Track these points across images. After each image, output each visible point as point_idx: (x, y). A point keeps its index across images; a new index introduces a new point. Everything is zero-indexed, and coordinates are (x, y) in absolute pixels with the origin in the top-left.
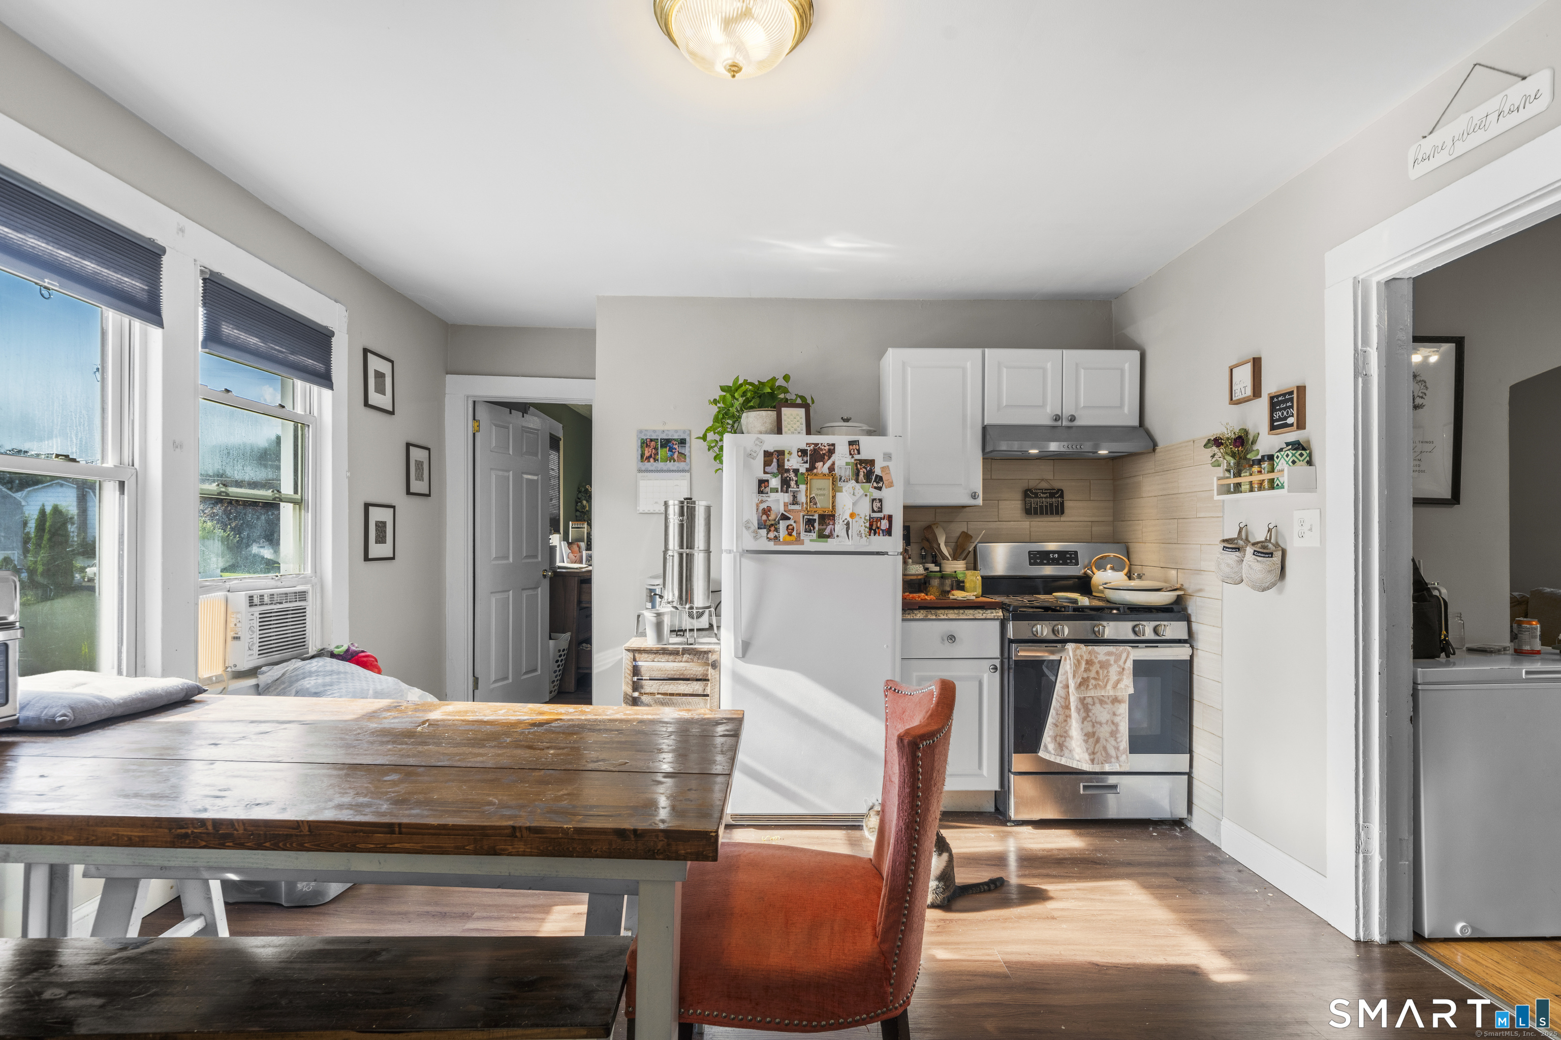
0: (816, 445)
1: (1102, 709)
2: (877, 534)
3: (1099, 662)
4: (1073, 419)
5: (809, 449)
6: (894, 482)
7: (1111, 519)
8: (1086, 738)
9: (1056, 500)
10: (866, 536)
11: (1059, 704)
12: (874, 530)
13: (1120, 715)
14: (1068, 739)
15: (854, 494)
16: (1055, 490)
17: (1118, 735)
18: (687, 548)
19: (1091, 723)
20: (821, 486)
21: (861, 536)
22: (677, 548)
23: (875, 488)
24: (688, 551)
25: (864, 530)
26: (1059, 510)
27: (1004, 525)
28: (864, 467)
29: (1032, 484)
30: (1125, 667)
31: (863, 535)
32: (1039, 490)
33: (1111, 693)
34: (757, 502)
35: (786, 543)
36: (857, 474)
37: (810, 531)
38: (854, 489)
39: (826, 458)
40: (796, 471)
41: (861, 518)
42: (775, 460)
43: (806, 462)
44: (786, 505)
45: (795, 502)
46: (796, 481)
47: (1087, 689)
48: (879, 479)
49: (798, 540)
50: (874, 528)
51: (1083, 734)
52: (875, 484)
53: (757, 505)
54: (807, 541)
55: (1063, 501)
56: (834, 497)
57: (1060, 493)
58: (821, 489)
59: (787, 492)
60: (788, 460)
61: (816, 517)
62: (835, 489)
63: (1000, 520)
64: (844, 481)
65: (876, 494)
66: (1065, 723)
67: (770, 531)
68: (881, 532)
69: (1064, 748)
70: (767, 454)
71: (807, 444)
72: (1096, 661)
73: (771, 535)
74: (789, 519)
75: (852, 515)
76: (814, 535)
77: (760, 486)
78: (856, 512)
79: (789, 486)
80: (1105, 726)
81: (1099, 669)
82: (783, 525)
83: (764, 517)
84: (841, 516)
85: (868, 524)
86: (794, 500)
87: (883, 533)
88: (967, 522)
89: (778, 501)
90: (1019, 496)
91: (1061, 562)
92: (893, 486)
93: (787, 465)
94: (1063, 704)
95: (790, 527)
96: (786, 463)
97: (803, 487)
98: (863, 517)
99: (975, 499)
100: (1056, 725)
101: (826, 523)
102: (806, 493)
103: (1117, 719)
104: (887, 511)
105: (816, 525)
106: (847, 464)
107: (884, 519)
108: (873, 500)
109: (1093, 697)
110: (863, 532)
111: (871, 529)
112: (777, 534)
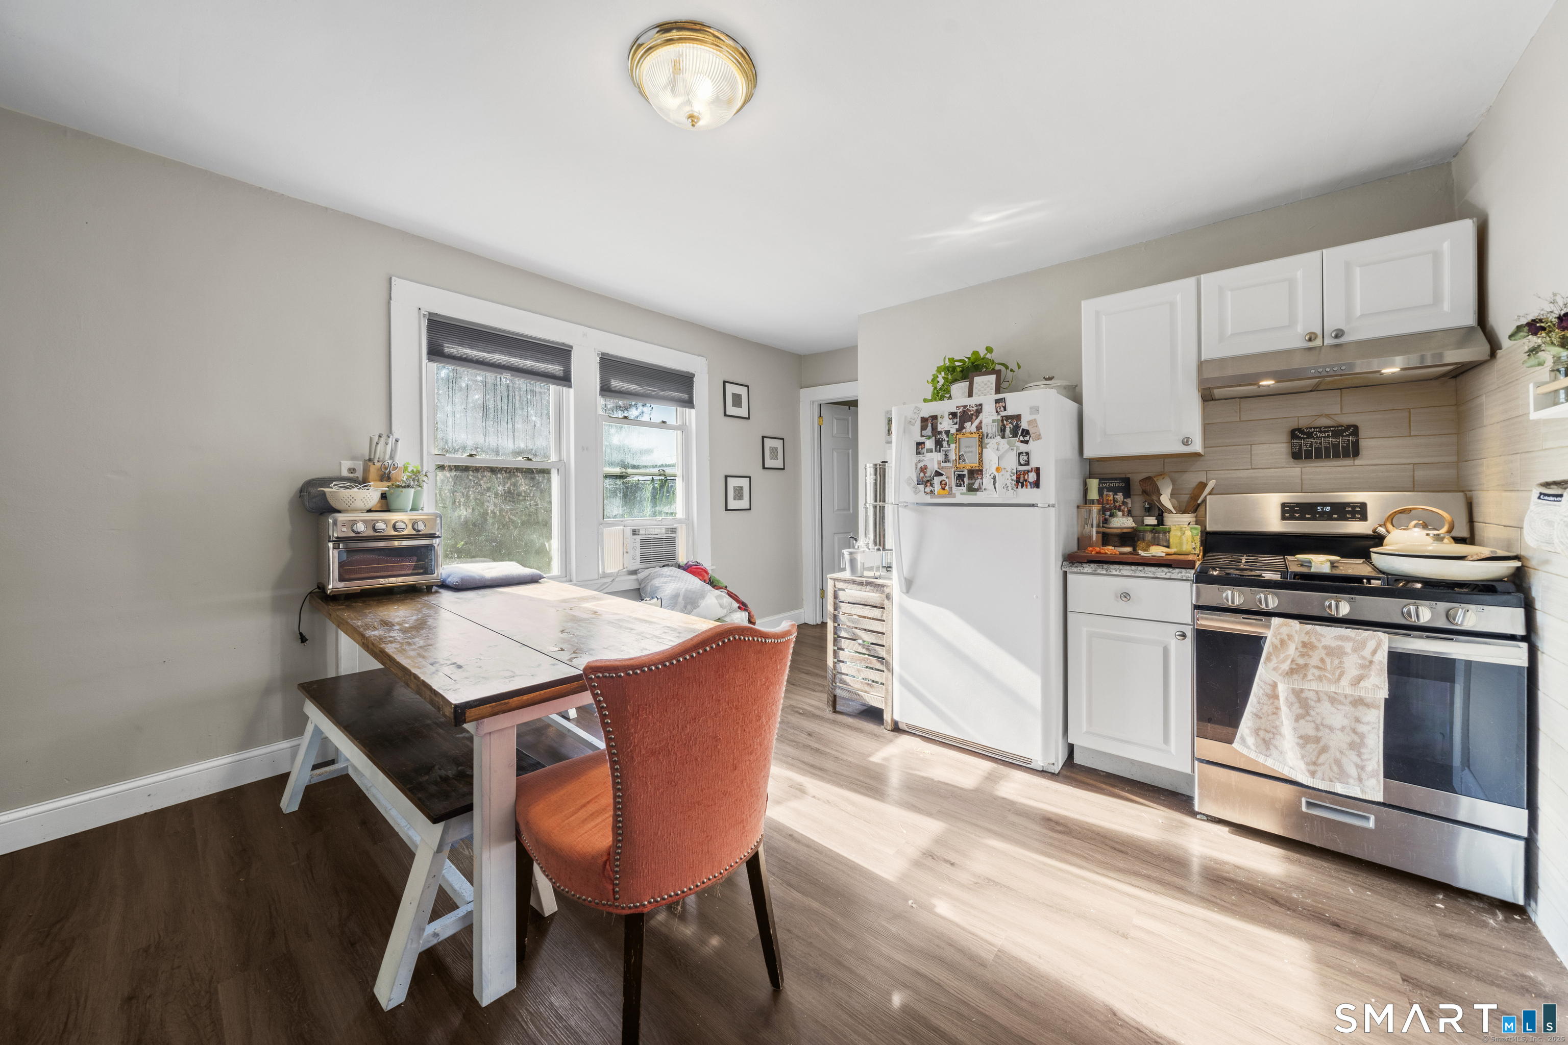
0: (965, 407)
1: (1333, 710)
2: (1025, 487)
3: (1325, 647)
4: (1339, 334)
5: (958, 411)
6: (1042, 434)
7: (1454, 458)
8: (1301, 741)
9: (1345, 439)
10: (1012, 489)
11: (1262, 691)
12: (1021, 483)
13: (1368, 723)
14: (1278, 737)
15: (998, 449)
16: (1343, 426)
17: (1362, 750)
18: (880, 502)
19: (1313, 725)
20: (969, 444)
21: (1007, 489)
22: (872, 501)
23: (1022, 442)
24: (881, 504)
25: (1011, 483)
26: (1353, 451)
27: (1260, 473)
28: (1010, 423)
29: (1304, 423)
30: (1374, 660)
31: (1010, 488)
32: (1314, 428)
33: (1348, 691)
34: (916, 461)
35: (940, 496)
36: (1003, 430)
37: (960, 486)
38: (998, 444)
39: (974, 417)
40: (947, 432)
41: (1007, 471)
42: (930, 425)
43: (956, 424)
44: (939, 463)
45: (947, 460)
46: (948, 441)
47: (1303, 679)
48: (1026, 433)
49: (951, 494)
50: (1021, 480)
51: (1296, 736)
52: (1021, 438)
53: (916, 465)
54: (958, 495)
55: (1357, 441)
56: (981, 454)
57: (1354, 430)
58: (969, 447)
59: (940, 451)
60: (940, 423)
61: (966, 472)
62: (982, 445)
63: (1253, 467)
64: (990, 438)
65: (1023, 448)
66: (1274, 717)
67: (927, 486)
68: (1028, 484)
69: (1271, 747)
70: (924, 420)
71: (957, 407)
72: (1320, 645)
73: (928, 489)
74: (942, 475)
75: (998, 469)
76: (964, 489)
77: (917, 448)
78: (1002, 465)
79: (941, 446)
80: (1339, 733)
81: (1324, 657)
82: (937, 480)
83: (922, 475)
84: (988, 471)
85: (1014, 478)
86: (946, 458)
87: (1031, 486)
88: (1206, 471)
89: (933, 460)
90: (1284, 437)
91: (1335, 516)
92: (1041, 438)
93: (940, 428)
94: (1269, 692)
95: (943, 482)
96: (939, 426)
97: (953, 446)
98: (1009, 471)
99: (1188, 445)
100: (1258, 716)
101: (974, 477)
102: (956, 451)
103: (1362, 728)
104: (1034, 464)
105: (966, 479)
106: (994, 421)
107: (1031, 472)
108: (1020, 454)
109: (1317, 692)
110: (1009, 485)
111: (1018, 481)
112: (932, 488)
